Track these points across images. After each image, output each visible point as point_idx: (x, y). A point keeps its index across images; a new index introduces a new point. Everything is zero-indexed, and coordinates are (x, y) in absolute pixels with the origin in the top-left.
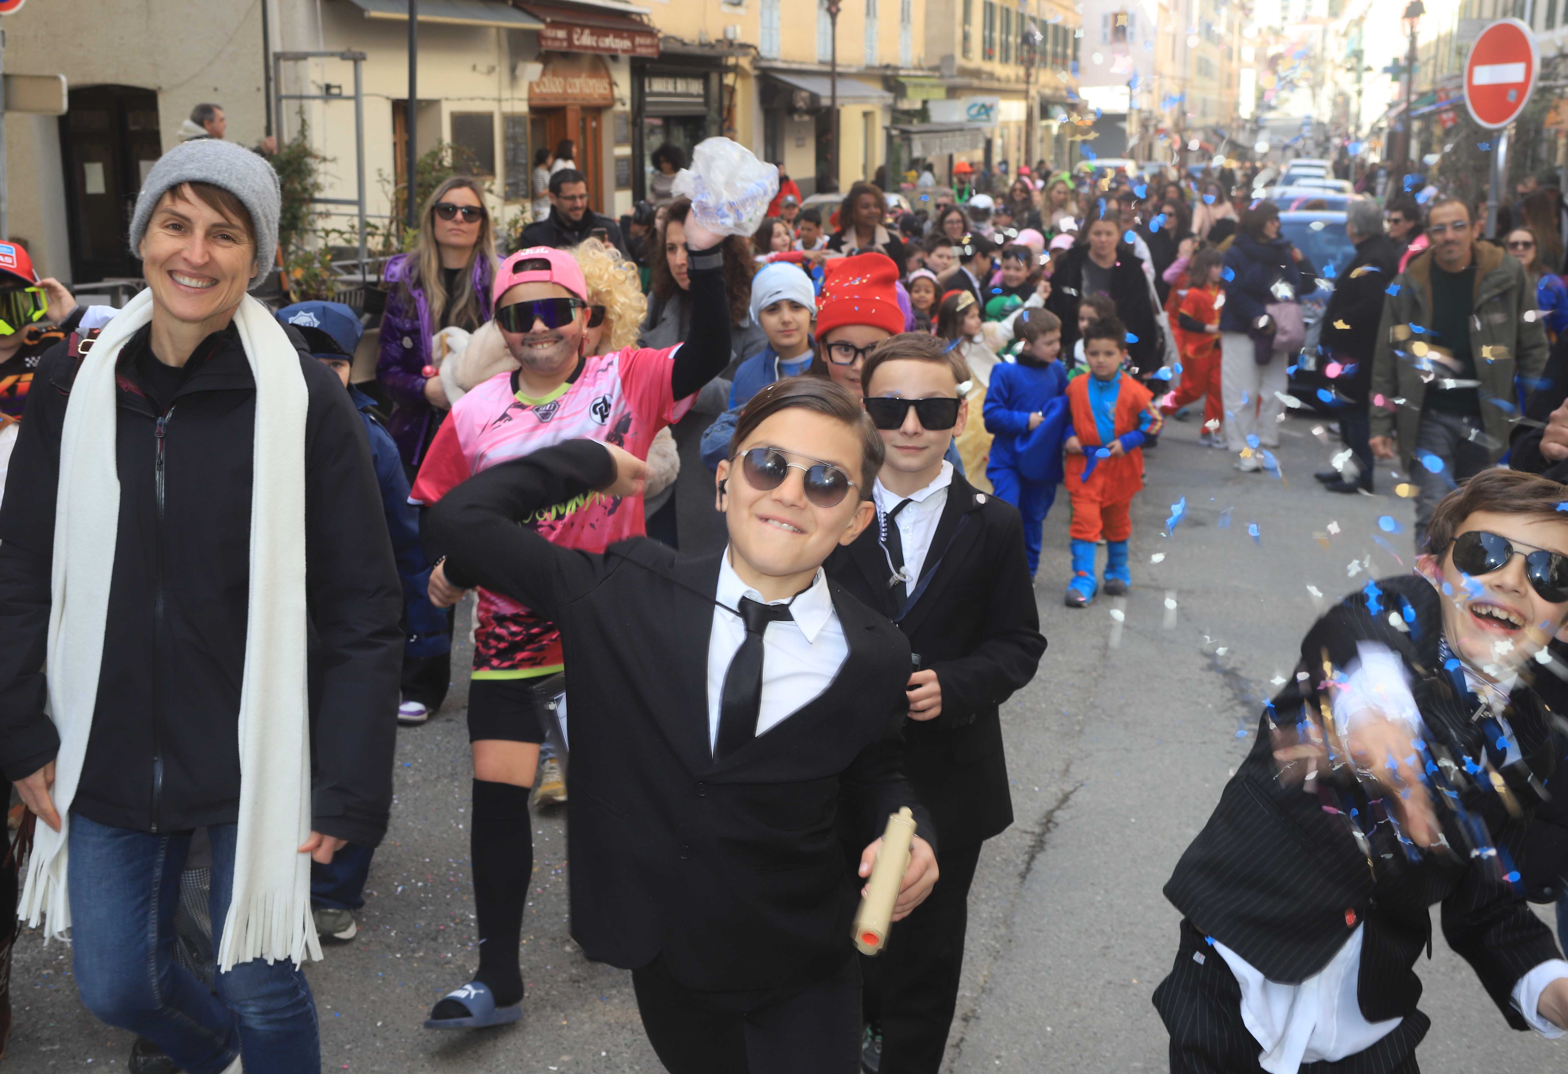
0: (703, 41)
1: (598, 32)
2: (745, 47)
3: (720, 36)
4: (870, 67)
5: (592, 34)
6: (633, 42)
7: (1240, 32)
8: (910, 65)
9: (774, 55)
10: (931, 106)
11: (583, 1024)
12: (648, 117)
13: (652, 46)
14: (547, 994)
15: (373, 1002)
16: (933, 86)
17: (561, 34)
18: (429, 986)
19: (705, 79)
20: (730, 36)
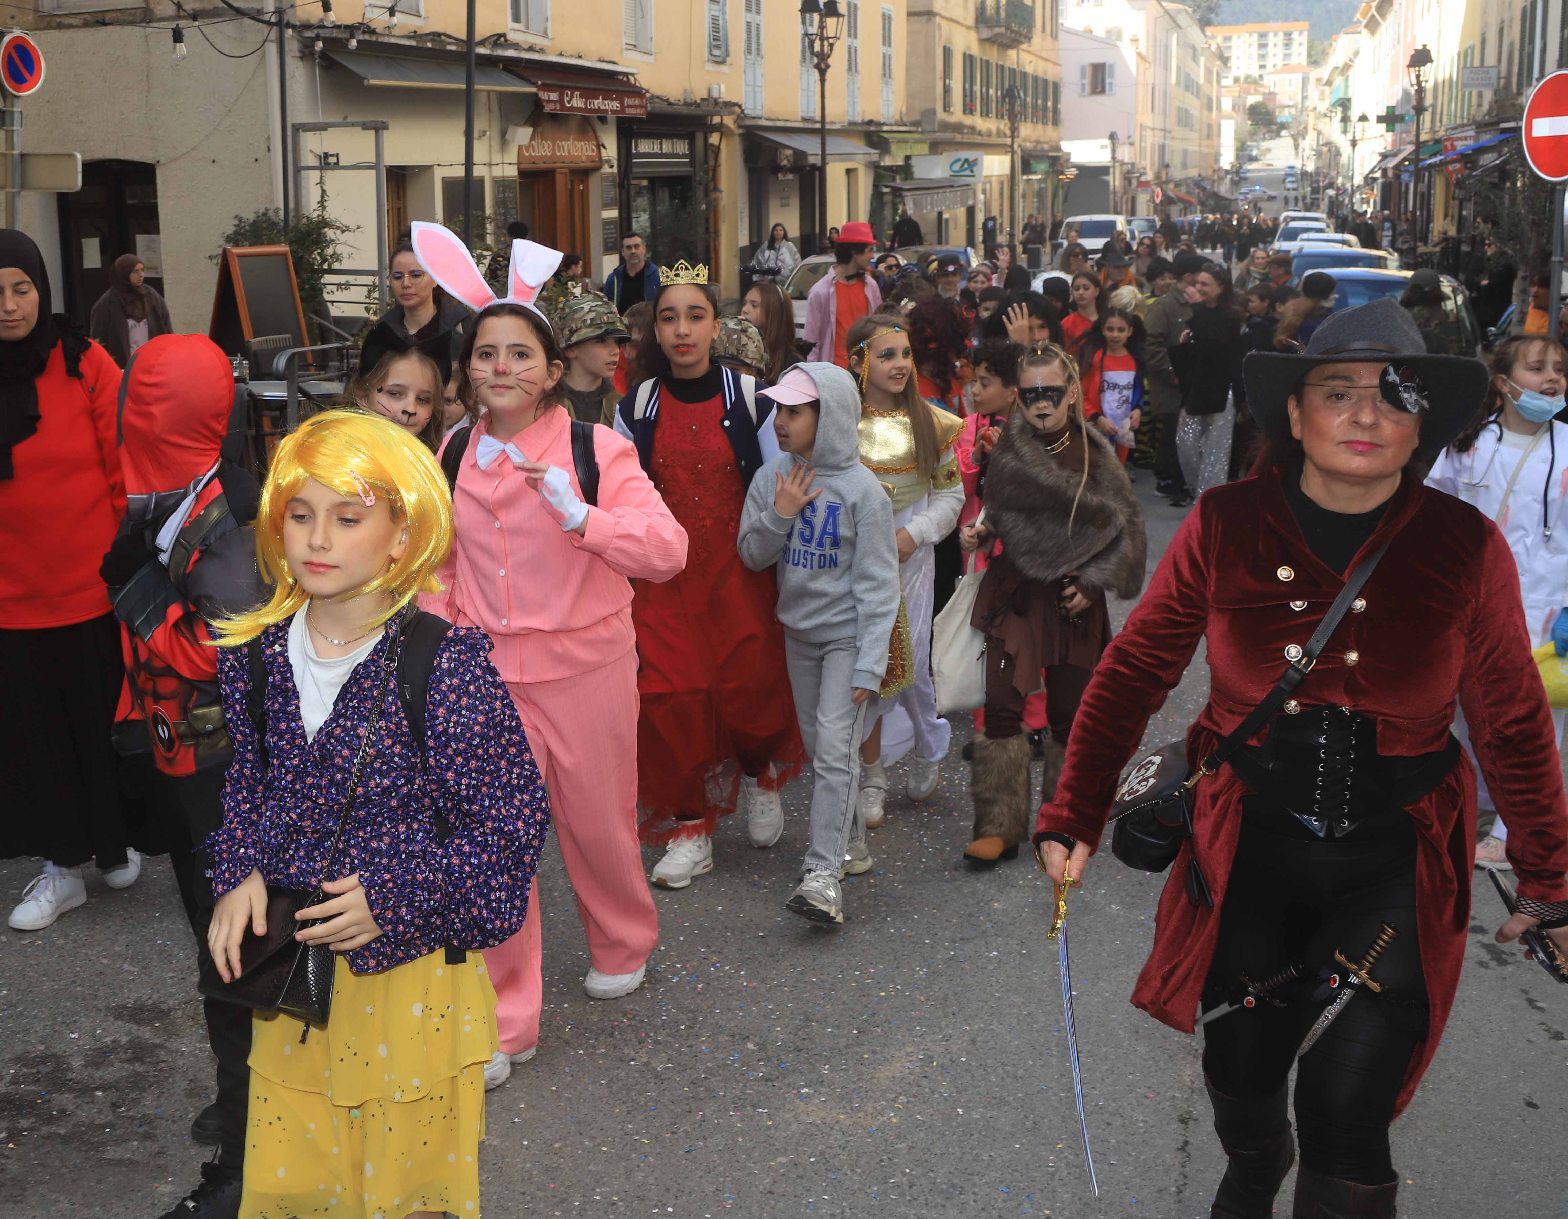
0: (688, 100)
1: (588, 94)
2: (729, 105)
3: (705, 96)
4: (852, 123)
5: (581, 96)
6: (622, 103)
7: (1219, 82)
8: (893, 121)
9: (758, 113)
10: (913, 162)
11: (790, 1124)
12: (634, 178)
13: (641, 107)
14: (743, 1093)
15: (568, 1099)
16: (916, 141)
17: (554, 96)
18: (620, 1084)
19: (691, 138)
20: (715, 94)
